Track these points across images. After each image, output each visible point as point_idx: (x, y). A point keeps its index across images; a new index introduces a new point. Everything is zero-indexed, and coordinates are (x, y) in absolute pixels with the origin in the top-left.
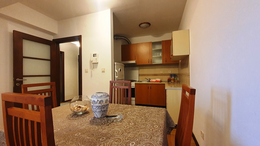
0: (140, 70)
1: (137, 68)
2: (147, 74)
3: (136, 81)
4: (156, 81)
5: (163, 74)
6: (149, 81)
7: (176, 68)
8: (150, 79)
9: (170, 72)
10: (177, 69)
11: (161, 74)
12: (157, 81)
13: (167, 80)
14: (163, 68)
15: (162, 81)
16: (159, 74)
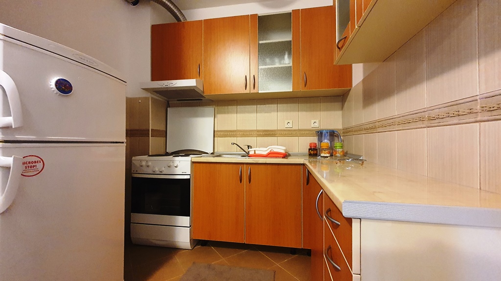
0: (219, 116)
1: (210, 110)
2: (241, 131)
3: (201, 153)
4: (269, 154)
5: (295, 130)
6: (248, 155)
7: (334, 110)
8: (248, 146)
9: (317, 125)
10: (339, 113)
11: (285, 130)
12: (271, 154)
13: (307, 151)
14: (294, 111)
15: (289, 155)
16: (281, 130)
